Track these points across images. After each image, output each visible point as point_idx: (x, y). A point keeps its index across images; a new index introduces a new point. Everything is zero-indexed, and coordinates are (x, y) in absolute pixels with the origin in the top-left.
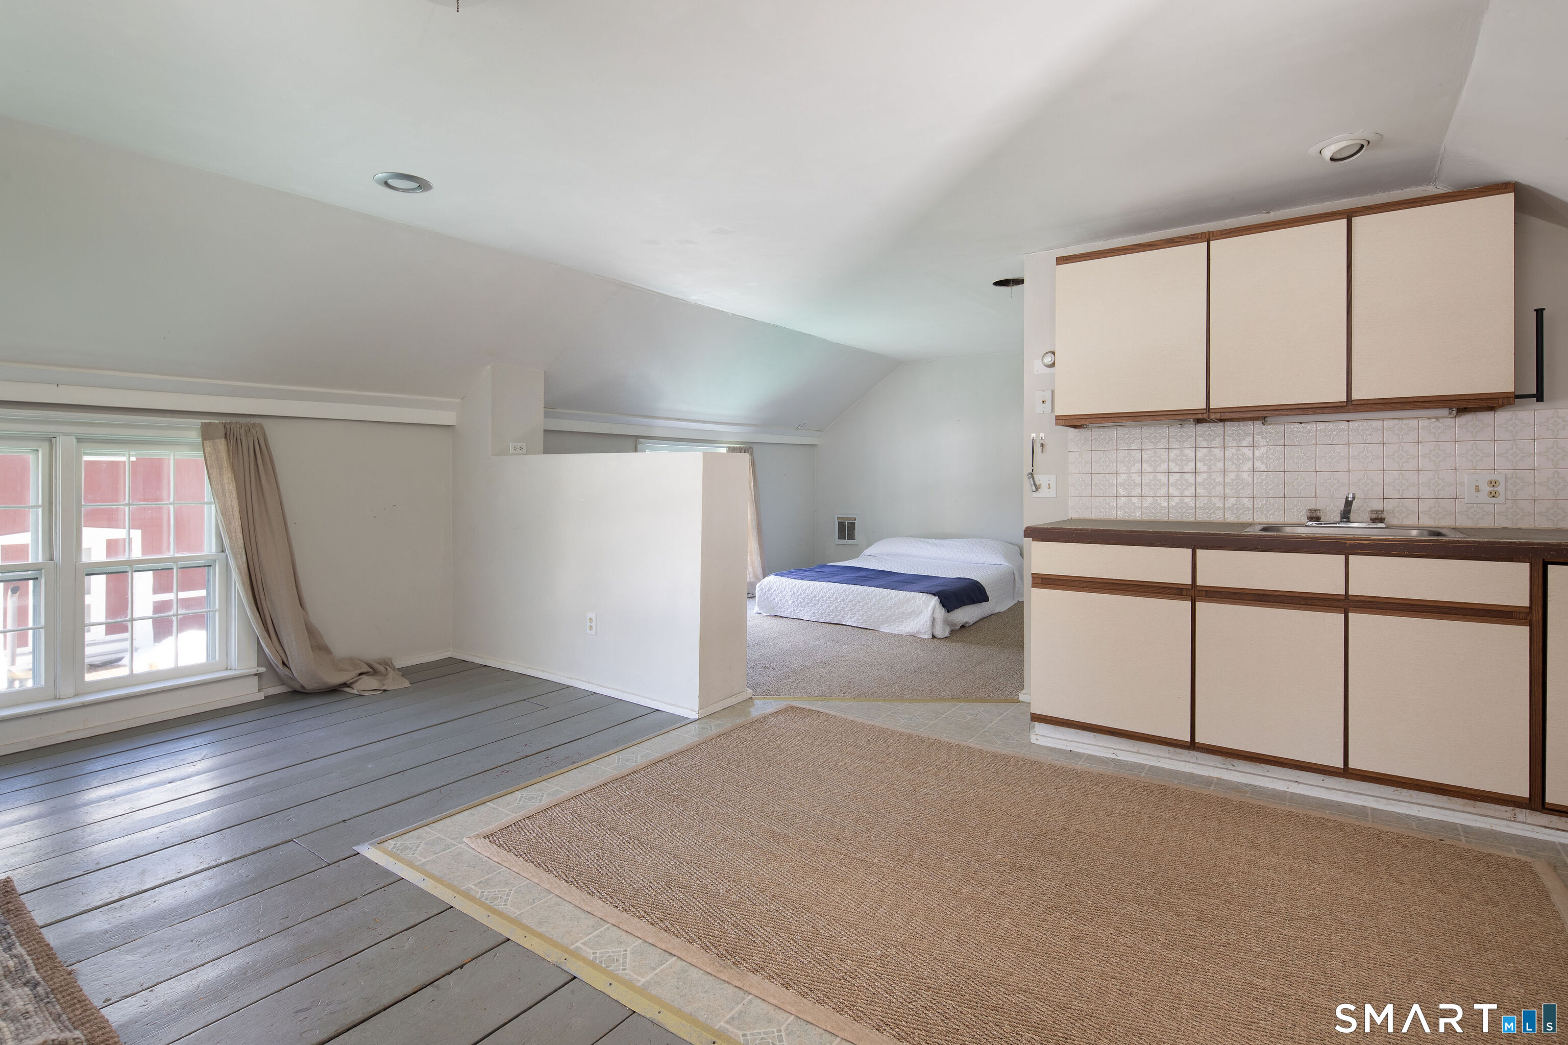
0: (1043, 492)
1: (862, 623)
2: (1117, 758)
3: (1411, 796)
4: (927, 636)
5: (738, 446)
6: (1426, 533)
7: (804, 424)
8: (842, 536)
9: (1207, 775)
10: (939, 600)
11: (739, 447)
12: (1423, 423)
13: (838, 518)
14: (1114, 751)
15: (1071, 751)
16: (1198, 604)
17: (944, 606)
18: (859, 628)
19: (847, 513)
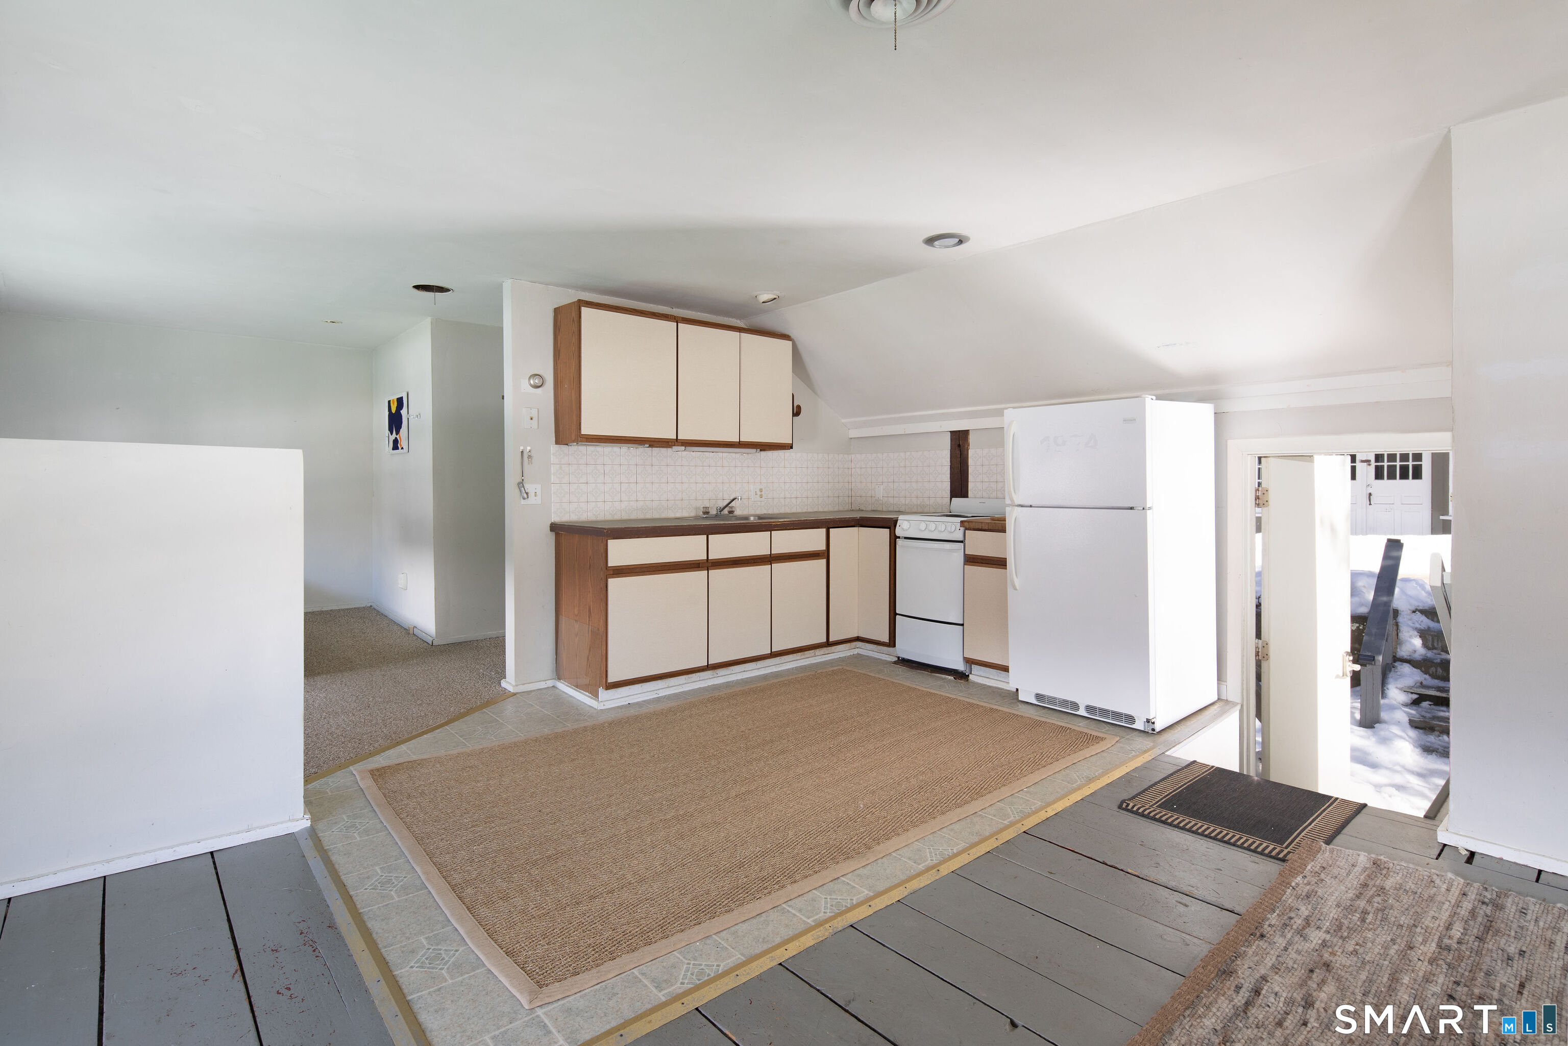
0: (532, 500)
2: (659, 696)
3: (785, 659)
6: (757, 518)
9: (707, 685)
12: (738, 456)
14: (656, 692)
15: (629, 704)
16: (709, 571)
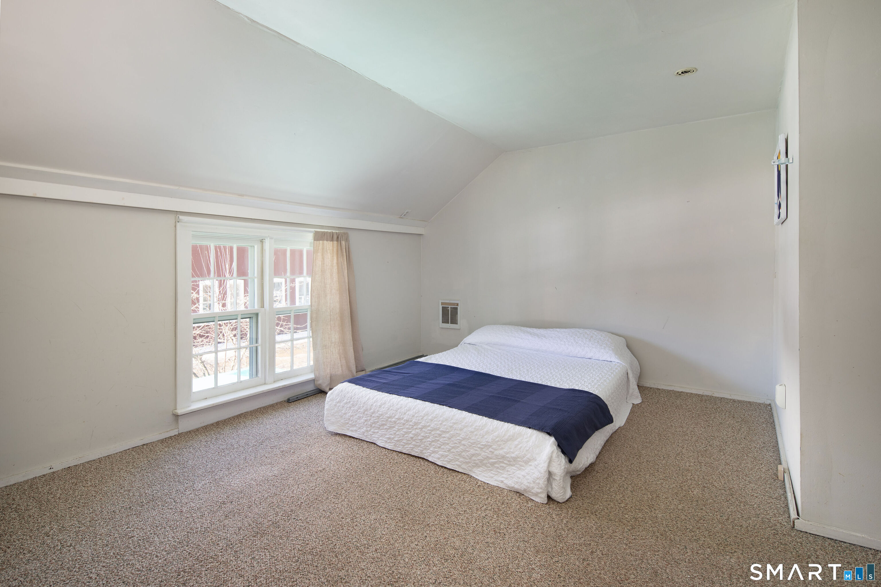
1: (449, 462)
4: (542, 499)
5: (329, 231)
7: (407, 213)
8: (445, 320)
10: (556, 443)
11: (330, 233)
13: (442, 304)
17: (563, 452)
18: (445, 468)
19: (451, 299)
